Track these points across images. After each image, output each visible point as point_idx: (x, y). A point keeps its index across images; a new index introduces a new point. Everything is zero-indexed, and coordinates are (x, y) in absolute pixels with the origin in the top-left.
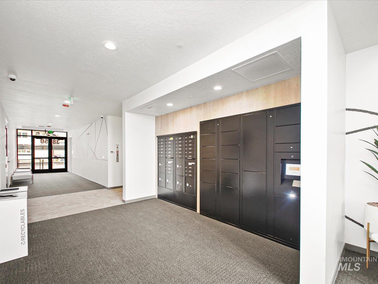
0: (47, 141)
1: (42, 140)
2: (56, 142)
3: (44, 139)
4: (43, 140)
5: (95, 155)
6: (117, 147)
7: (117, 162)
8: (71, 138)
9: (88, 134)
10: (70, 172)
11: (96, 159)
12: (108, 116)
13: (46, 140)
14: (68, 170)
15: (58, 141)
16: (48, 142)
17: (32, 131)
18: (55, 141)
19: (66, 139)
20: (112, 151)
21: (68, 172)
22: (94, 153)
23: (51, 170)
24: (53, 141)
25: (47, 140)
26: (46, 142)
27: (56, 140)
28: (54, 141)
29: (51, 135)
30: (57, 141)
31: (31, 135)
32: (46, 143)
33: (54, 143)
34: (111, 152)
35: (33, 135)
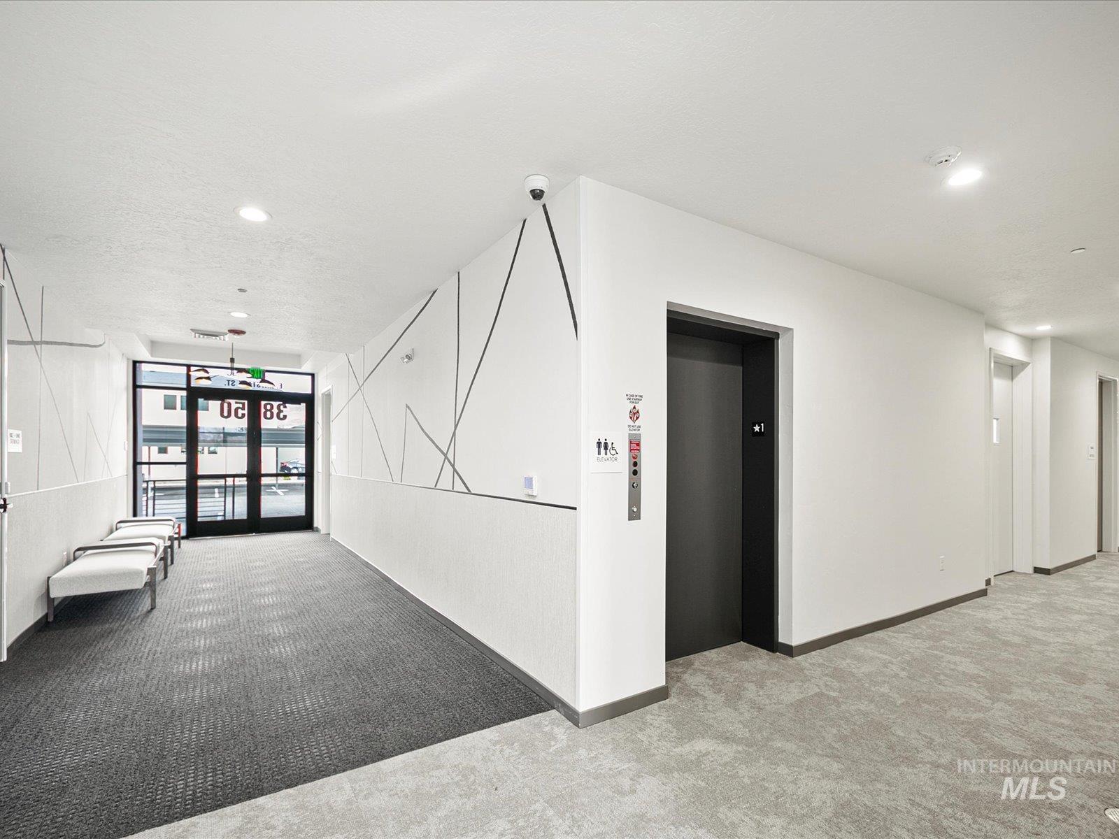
0: (243, 409)
1: (226, 405)
2: (275, 411)
3: (232, 402)
4: (229, 405)
5: (453, 466)
6: (635, 415)
7: (630, 519)
8: (328, 396)
9: (409, 357)
10: (322, 533)
11: (459, 486)
12: (583, 180)
13: (241, 406)
14: (315, 525)
15: (282, 407)
16: (246, 412)
17: (189, 366)
18: (270, 410)
19: (308, 400)
20: (603, 441)
21: (317, 530)
22: (450, 456)
23: (255, 524)
24: (263, 410)
25: (243, 404)
26: (240, 412)
27: (275, 404)
28: (269, 407)
29: (257, 385)
30: (279, 407)
31: (185, 386)
32: (240, 415)
33: (269, 414)
34: (599, 444)
35: (194, 384)
